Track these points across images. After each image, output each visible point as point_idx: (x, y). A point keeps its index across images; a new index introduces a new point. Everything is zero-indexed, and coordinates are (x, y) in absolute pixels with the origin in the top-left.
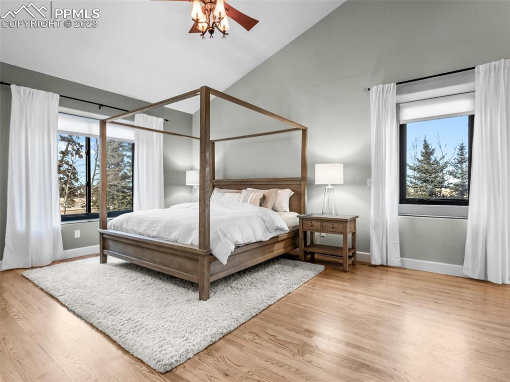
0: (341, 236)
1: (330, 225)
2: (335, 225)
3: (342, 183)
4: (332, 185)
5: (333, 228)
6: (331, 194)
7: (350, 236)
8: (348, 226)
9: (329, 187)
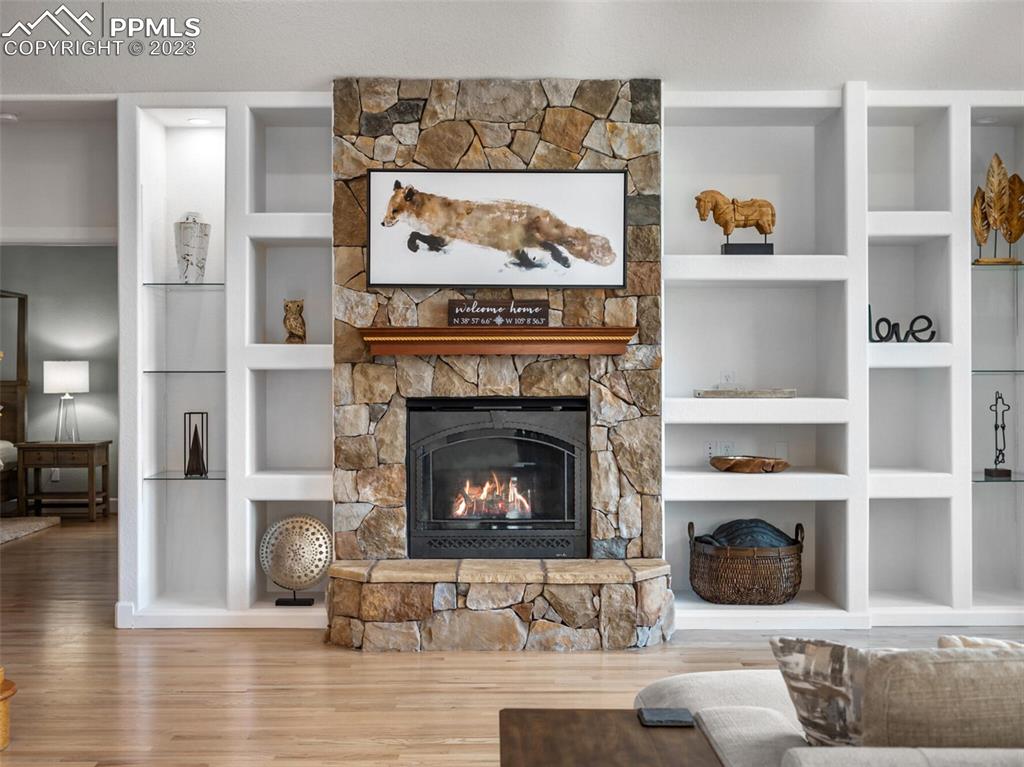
0: (85, 470)
1: (68, 454)
2: (76, 455)
3: (87, 390)
4: (70, 394)
5: (73, 458)
6: (70, 408)
7: (98, 470)
8: (96, 455)
9: (67, 397)
